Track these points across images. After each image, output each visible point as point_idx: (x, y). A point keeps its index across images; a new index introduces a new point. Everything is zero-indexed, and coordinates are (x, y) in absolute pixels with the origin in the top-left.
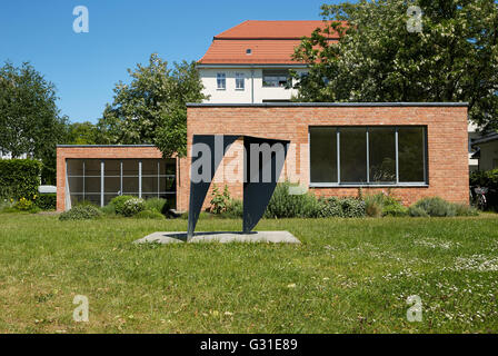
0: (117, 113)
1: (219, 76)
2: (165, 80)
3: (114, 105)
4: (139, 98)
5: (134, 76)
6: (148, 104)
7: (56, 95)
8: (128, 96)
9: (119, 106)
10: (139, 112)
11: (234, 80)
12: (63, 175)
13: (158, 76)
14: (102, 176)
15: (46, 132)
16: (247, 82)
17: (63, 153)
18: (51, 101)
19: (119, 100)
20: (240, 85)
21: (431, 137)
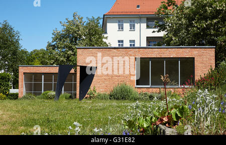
0: (54, 47)
1: (119, 22)
2: (81, 28)
3: (53, 42)
4: (66, 38)
5: (63, 25)
6: (71, 41)
7: (20, 38)
8: (60, 37)
9: (55, 43)
10: (66, 46)
11: (129, 24)
12: (22, 82)
13: (77, 26)
14: (43, 82)
15: (14, 58)
16: (137, 26)
17: (22, 70)
18: (17, 41)
19: (55, 40)
20: (132, 27)
21: (196, 63)
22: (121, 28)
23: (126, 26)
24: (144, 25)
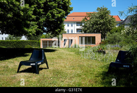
1: (68, 24)
17: (41, 40)
20: (72, 26)
21: (96, 38)
22: (68, 26)
23: (70, 25)
24: (76, 25)
